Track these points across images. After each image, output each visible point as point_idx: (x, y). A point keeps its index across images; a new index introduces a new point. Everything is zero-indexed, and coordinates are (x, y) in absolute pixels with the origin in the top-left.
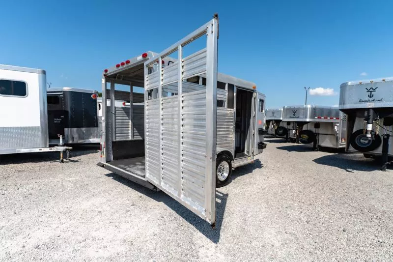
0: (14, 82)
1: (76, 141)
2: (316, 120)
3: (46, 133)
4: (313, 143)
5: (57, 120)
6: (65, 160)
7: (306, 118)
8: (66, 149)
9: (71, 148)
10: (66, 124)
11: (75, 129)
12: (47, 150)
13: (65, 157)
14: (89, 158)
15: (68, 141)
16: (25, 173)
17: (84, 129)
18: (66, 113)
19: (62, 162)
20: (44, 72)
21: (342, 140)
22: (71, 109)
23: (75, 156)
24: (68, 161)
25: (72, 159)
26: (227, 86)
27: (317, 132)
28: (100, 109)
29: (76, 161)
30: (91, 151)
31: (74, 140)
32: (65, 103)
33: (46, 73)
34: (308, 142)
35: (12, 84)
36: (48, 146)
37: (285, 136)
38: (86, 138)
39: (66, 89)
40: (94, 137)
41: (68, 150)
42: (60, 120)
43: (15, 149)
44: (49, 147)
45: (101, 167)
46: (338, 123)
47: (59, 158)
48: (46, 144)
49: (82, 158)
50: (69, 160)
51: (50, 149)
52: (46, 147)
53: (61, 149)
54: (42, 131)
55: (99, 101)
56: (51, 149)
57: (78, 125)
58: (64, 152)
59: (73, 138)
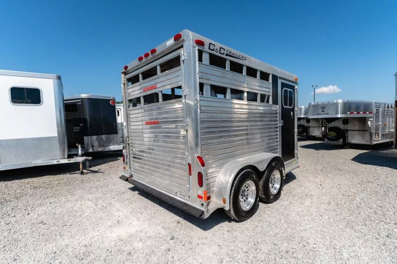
0: (27, 89)
1: (96, 149)
2: (348, 115)
3: (64, 143)
4: (341, 140)
5: (76, 129)
6: (85, 171)
7: (337, 113)
8: (86, 160)
9: (90, 158)
10: (85, 132)
11: (95, 137)
12: (66, 161)
13: (84, 168)
14: (110, 168)
15: (88, 149)
16: (41, 189)
17: (104, 137)
18: (85, 120)
19: (82, 173)
20: (59, 78)
21: (376, 136)
22: (90, 117)
23: (95, 166)
24: (88, 172)
25: (92, 169)
26: (271, 77)
27: (345, 128)
28: (118, 115)
29: (96, 172)
30: (112, 159)
31: (94, 148)
32: (83, 110)
33: (62, 78)
34: (336, 139)
35: (25, 91)
36: (66, 157)
37: (305, 134)
38: (106, 146)
39: (84, 96)
40: (114, 145)
41: (88, 160)
42: (80, 128)
43: (31, 163)
44: (68, 158)
45: (124, 181)
46: (371, 118)
47: (79, 169)
48: (64, 155)
49: (103, 167)
50: (90, 170)
51: (68, 161)
52: (64, 158)
53: (80, 159)
54: (59, 141)
55: (118, 107)
56: (70, 160)
57: (98, 133)
58: (84, 163)
59: (93, 146)
